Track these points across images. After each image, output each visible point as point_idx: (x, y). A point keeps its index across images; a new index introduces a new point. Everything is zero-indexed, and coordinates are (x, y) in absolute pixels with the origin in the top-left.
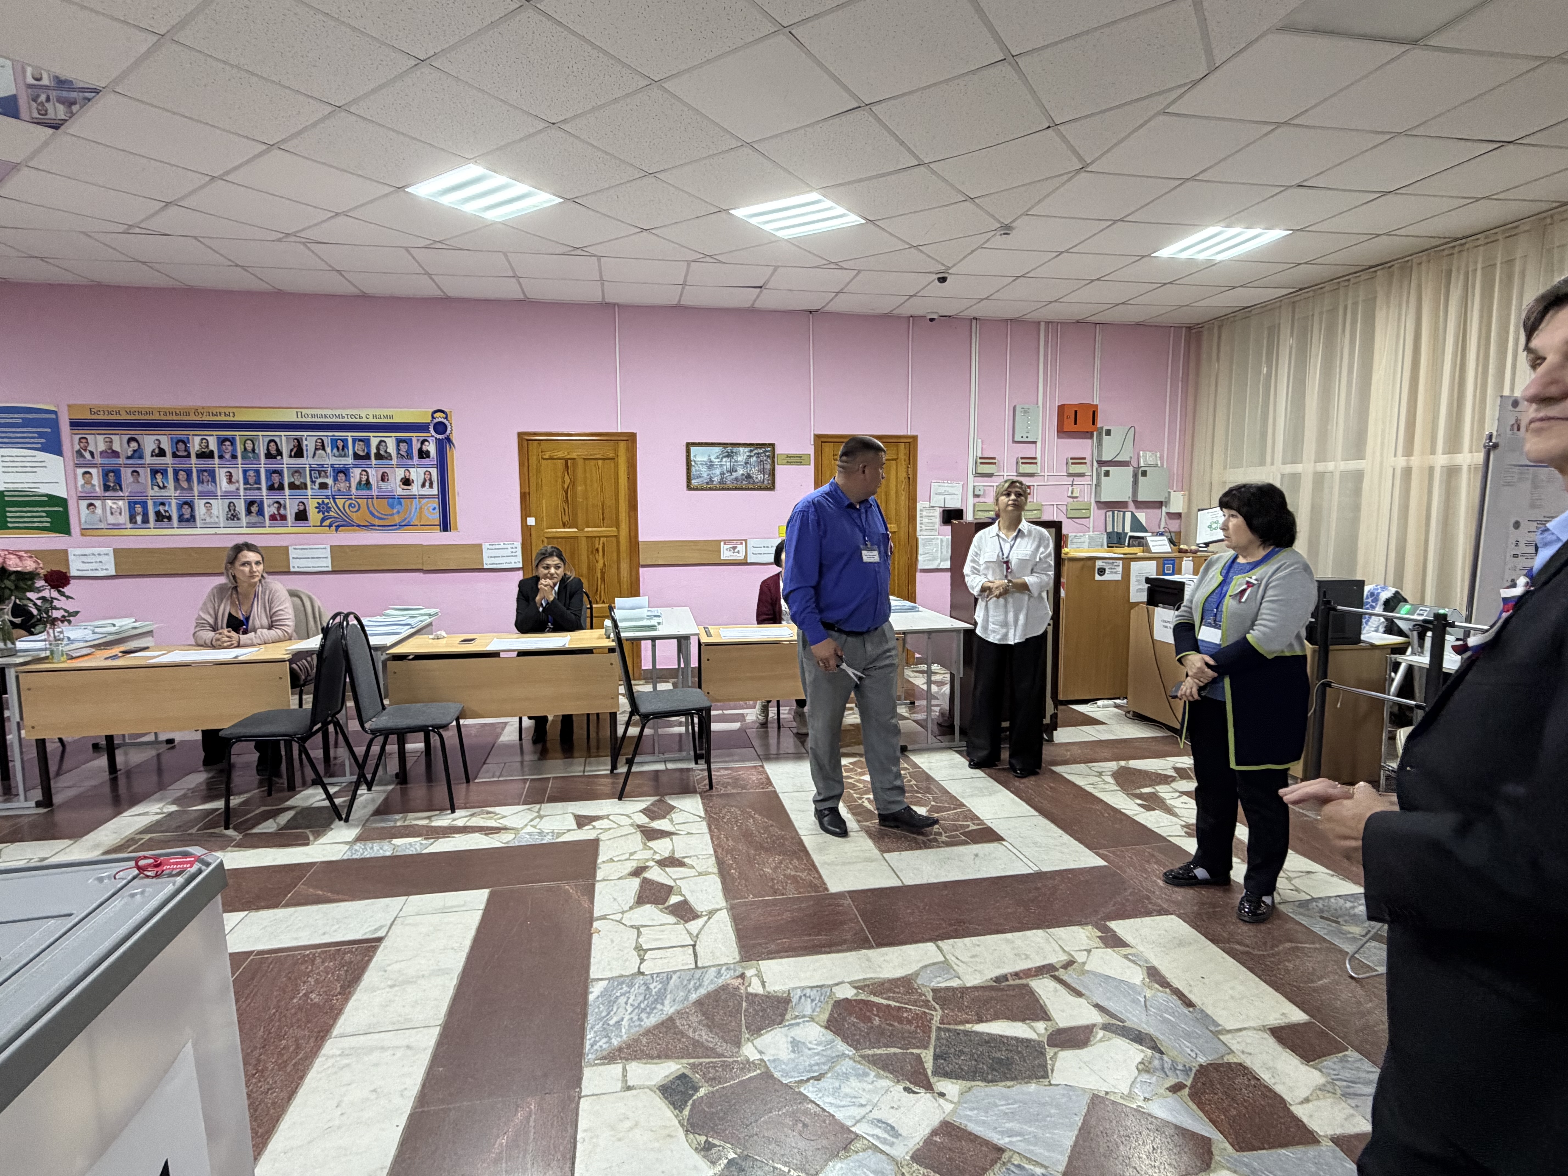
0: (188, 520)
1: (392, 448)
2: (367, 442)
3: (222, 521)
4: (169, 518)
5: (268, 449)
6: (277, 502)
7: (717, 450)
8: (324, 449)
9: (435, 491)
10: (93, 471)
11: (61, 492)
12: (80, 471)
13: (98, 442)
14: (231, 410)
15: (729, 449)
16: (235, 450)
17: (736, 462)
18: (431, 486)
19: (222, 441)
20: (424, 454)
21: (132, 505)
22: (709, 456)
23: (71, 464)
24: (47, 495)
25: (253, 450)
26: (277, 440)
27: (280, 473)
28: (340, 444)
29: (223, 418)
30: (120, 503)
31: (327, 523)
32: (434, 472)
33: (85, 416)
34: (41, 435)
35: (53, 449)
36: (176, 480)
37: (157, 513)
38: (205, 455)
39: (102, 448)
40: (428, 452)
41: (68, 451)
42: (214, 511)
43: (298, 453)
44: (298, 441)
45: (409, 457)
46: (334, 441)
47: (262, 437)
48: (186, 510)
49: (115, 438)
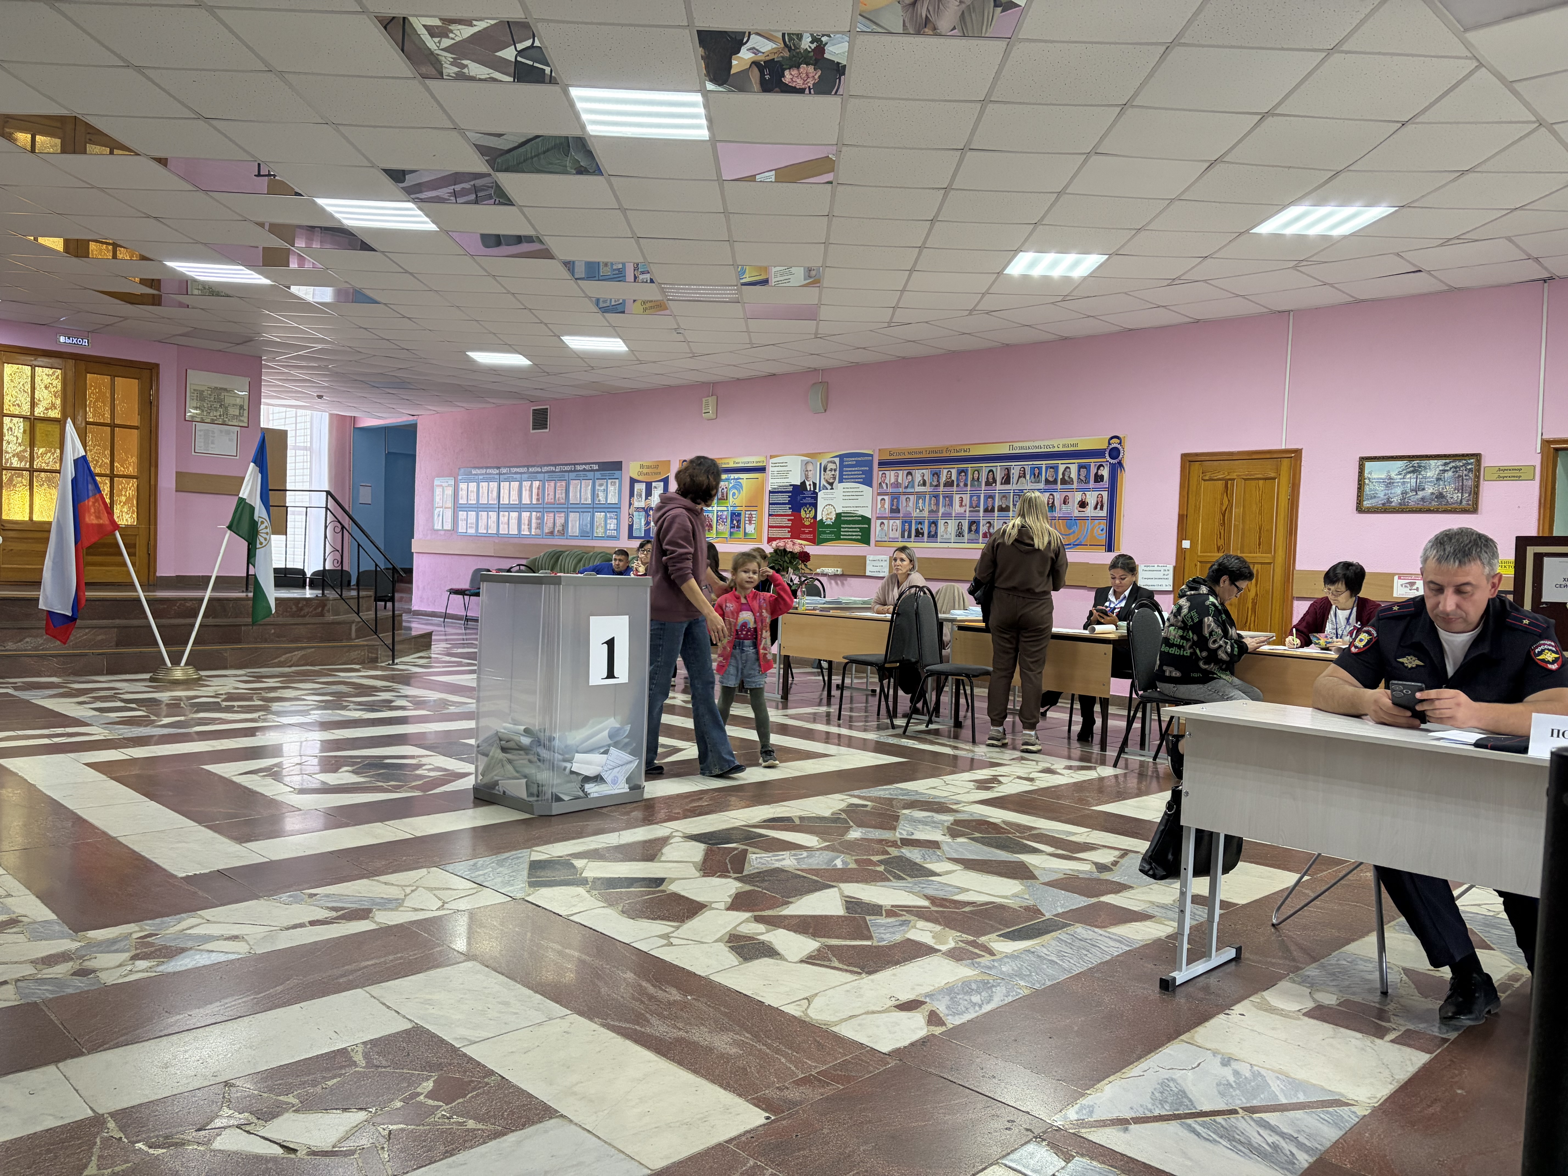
0: (933, 536)
1: (1074, 475)
2: (1055, 468)
3: (953, 538)
4: (923, 534)
5: (987, 478)
6: (989, 523)
7: (1400, 464)
8: (1025, 477)
9: (1104, 513)
10: (886, 498)
11: (868, 513)
12: (880, 498)
13: (891, 475)
14: (968, 447)
15: (1415, 463)
16: (966, 480)
17: (1425, 478)
18: (1102, 509)
19: (960, 472)
20: (1099, 478)
21: (903, 523)
22: (1389, 472)
23: (875, 493)
24: (862, 516)
25: (978, 479)
26: (994, 469)
27: (992, 497)
28: (1037, 471)
29: (963, 454)
30: (898, 521)
32: (1105, 494)
33: (886, 457)
34: (864, 472)
35: (868, 482)
36: (930, 504)
37: (917, 530)
38: (949, 484)
39: (893, 480)
40: (1102, 476)
41: (875, 483)
42: (949, 529)
43: (1007, 480)
44: (1008, 470)
45: (1087, 481)
46: (1033, 469)
47: (985, 467)
48: (933, 529)
49: (900, 473)
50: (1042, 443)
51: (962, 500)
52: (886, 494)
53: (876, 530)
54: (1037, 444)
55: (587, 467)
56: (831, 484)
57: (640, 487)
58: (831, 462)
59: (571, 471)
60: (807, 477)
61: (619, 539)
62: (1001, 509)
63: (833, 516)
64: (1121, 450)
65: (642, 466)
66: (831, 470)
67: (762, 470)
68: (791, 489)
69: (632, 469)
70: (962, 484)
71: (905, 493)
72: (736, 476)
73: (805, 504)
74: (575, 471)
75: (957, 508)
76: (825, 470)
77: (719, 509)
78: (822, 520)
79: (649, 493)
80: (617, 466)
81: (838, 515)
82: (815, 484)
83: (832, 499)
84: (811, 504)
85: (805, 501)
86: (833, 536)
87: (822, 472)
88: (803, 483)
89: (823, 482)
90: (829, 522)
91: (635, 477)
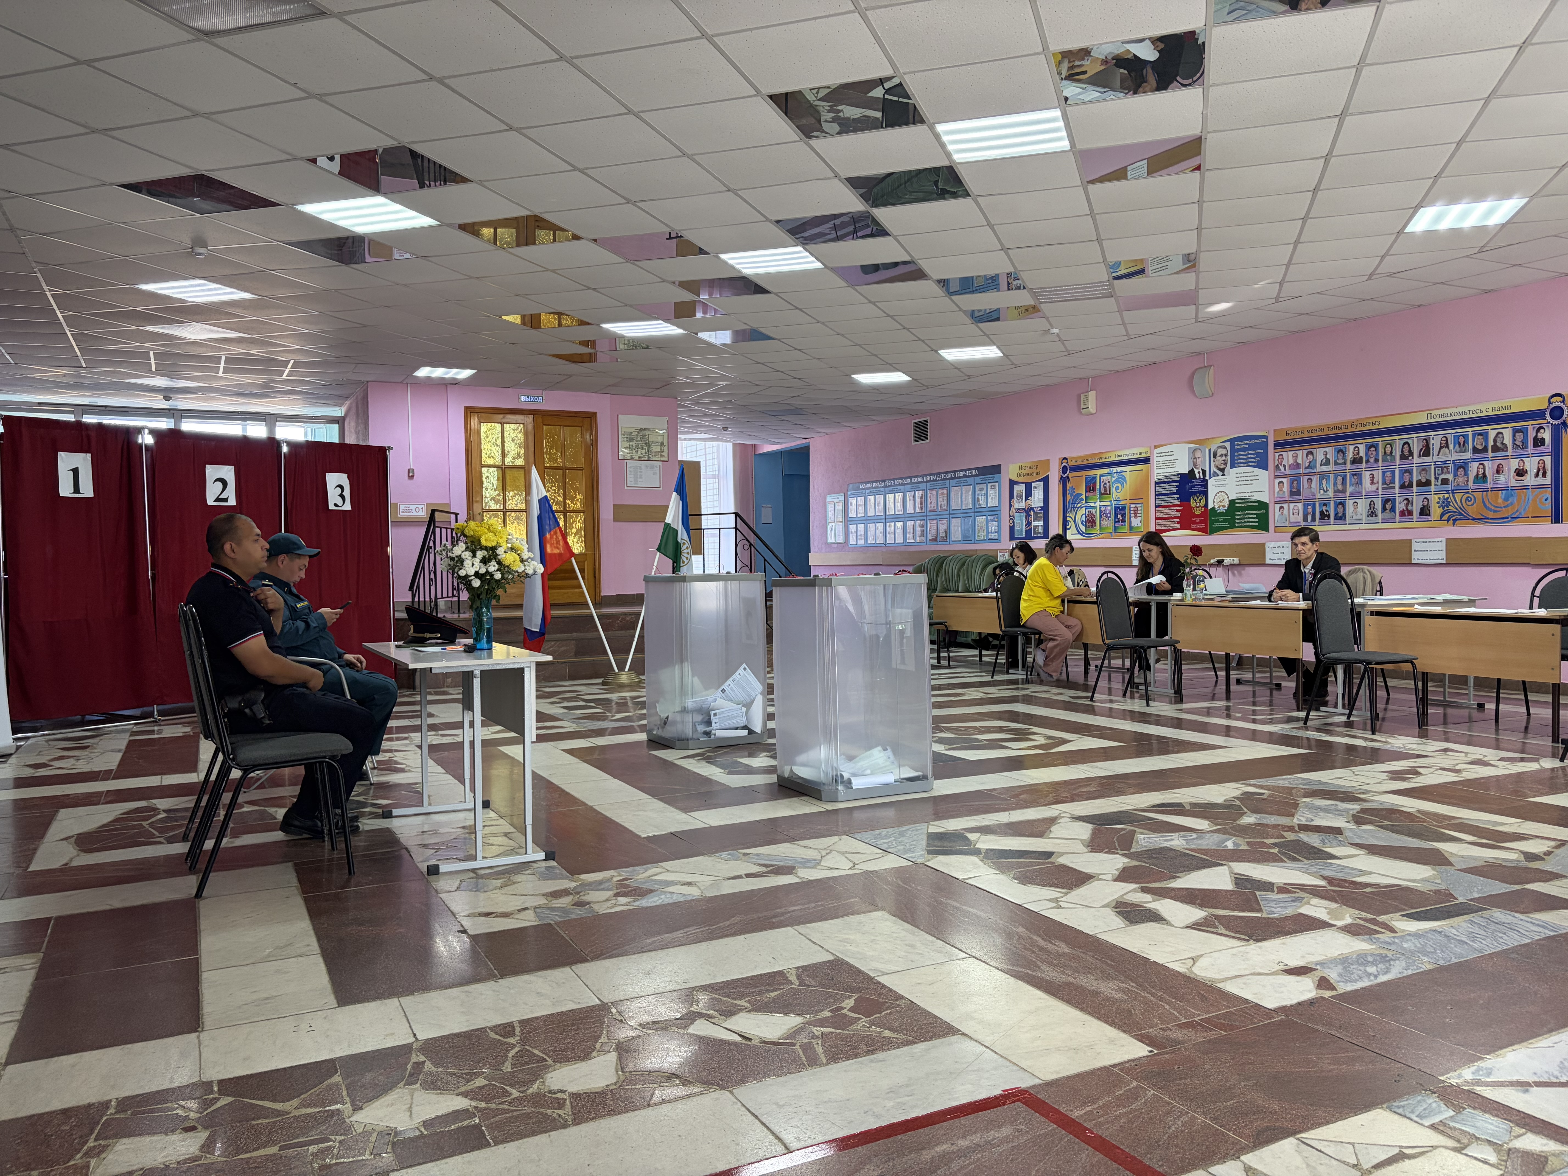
0: (1341, 518)
1: (1508, 440)
2: (1485, 435)
3: (1364, 518)
4: (1329, 516)
5: (1402, 451)
6: (1407, 499)
8: (1447, 447)
9: (1548, 480)
10: (1285, 480)
11: (1264, 498)
12: (1277, 481)
13: (1289, 457)
14: (1378, 419)
16: (1377, 454)
18: (1544, 475)
19: (1369, 447)
20: (1539, 442)
21: (1306, 506)
23: (1272, 477)
24: (1258, 501)
25: (1391, 453)
26: (1410, 441)
27: (1410, 472)
28: (1462, 440)
29: (1371, 427)
30: (1299, 505)
31: (1445, 517)
32: (1548, 460)
33: (1283, 437)
34: (1258, 455)
35: (1263, 465)
36: (1335, 484)
37: (1322, 513)
38: (1356, 461)
39: (1291, 461)
40: (1543, 440)
41: (1271, 466)
42: (1359, 509)
43: (1426, 451)
44: (1427, 441)
45: (1524, 446)
46: (1457, 438)
47: (1398, 440)
48: (1340, 509)
49: (1300, 453)
50: (1466, 409)
51: (1372, 477)
52: (1285, 476)
53: (1275, 515)
54: (1460, 409)
55: (967, 473)
56: (1222, 470)
57: (1020, 488)
58: (1221, 447)
59: (952, 478)
60: (1195, 465)
61: (1000, 541)
62: (1420, 484)
63: (1226, 503)
64: (1565, 408)
65: (1021, 468)
66: (1222, 455)
67: (1146, 461)
68: (1178, 478)
69: (1011, 471)
70: (1372, 460)
71: (1305, 474)
72: (1119, 469)
73: (1195, 493)
74: (956, 478)
75: (1367, 486)
76: (1215, 456)
77: (1102, 504)
78: (1213, 508)
79: (1029, 494)
80: (996, 469)
81: (1232, 502)
82: (1204, 472)
83: (1224, 485)
84: (1200, 493)
85: (1194, 490)
86: (1227, 524)
87: (1212, 459)
88: (1192, 472)
89: (1213, 469)
90: (1222, 510)
91: (1015, 478)
